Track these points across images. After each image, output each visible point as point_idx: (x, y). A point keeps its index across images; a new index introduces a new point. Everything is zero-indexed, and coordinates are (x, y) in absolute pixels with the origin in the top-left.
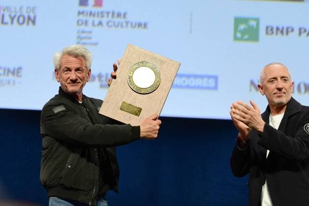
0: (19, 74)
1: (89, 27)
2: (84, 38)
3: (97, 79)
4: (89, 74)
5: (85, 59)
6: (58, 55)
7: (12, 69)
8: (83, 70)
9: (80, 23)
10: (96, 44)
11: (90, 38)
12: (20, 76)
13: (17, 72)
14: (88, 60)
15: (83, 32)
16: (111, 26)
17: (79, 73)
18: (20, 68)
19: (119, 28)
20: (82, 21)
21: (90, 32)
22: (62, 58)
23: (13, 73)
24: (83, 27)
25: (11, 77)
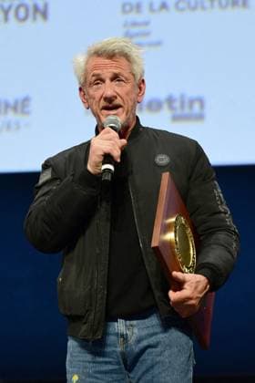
0: (26, 110)
1: (145, 15)
2: (137, 35)
3: (165, 106)
4: (140, 88)
5: (129, 61)
6: (81, 59)
7: (12, 102)
8: (127, 79)
9: (128, 8)
10: (159, 44)
11: (147, 34)
12: (27, 113)
13: (21, 106)
14: (135, 62)
15: (135, 24)
16: (182, 10)
17: (118, 86)
18: (26, 100)
19: (199, 12)
20: (130, 4)
21: (147, 23)
22: (87, 63)
23: (15, 109)
24: (133, 16)
25: (11, 116)
